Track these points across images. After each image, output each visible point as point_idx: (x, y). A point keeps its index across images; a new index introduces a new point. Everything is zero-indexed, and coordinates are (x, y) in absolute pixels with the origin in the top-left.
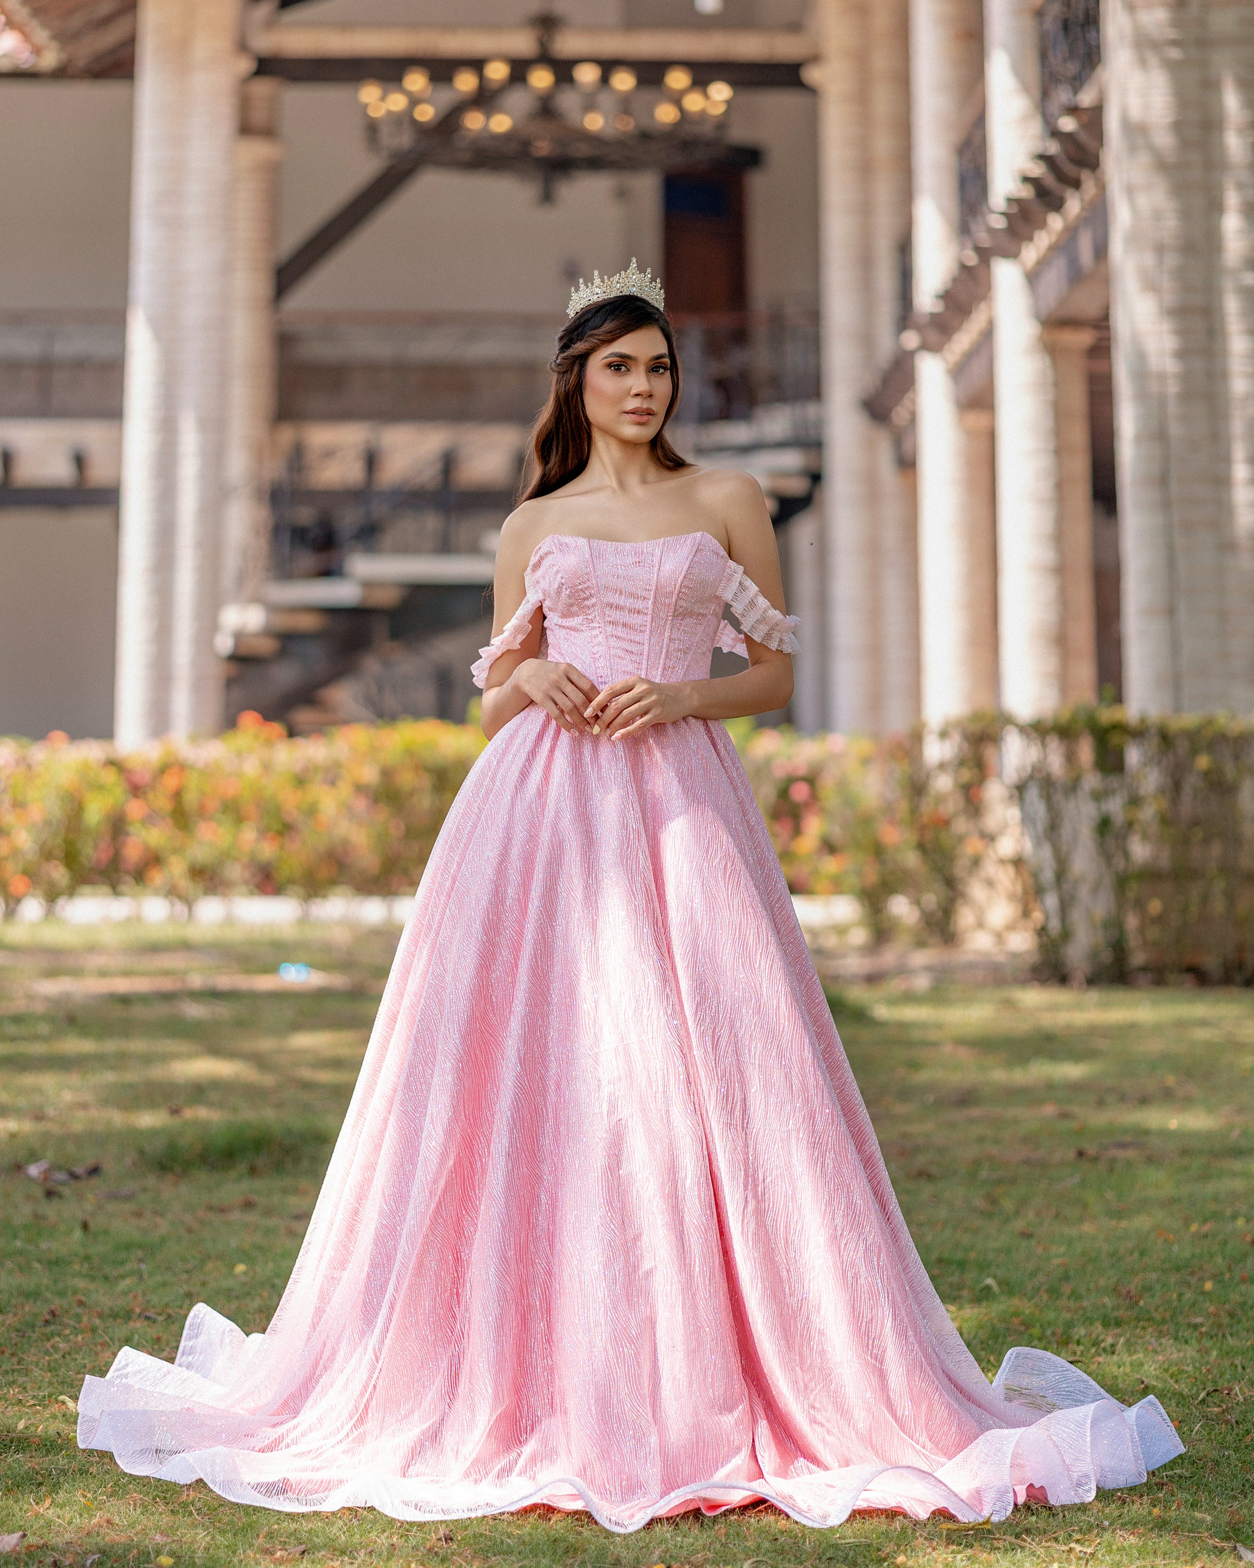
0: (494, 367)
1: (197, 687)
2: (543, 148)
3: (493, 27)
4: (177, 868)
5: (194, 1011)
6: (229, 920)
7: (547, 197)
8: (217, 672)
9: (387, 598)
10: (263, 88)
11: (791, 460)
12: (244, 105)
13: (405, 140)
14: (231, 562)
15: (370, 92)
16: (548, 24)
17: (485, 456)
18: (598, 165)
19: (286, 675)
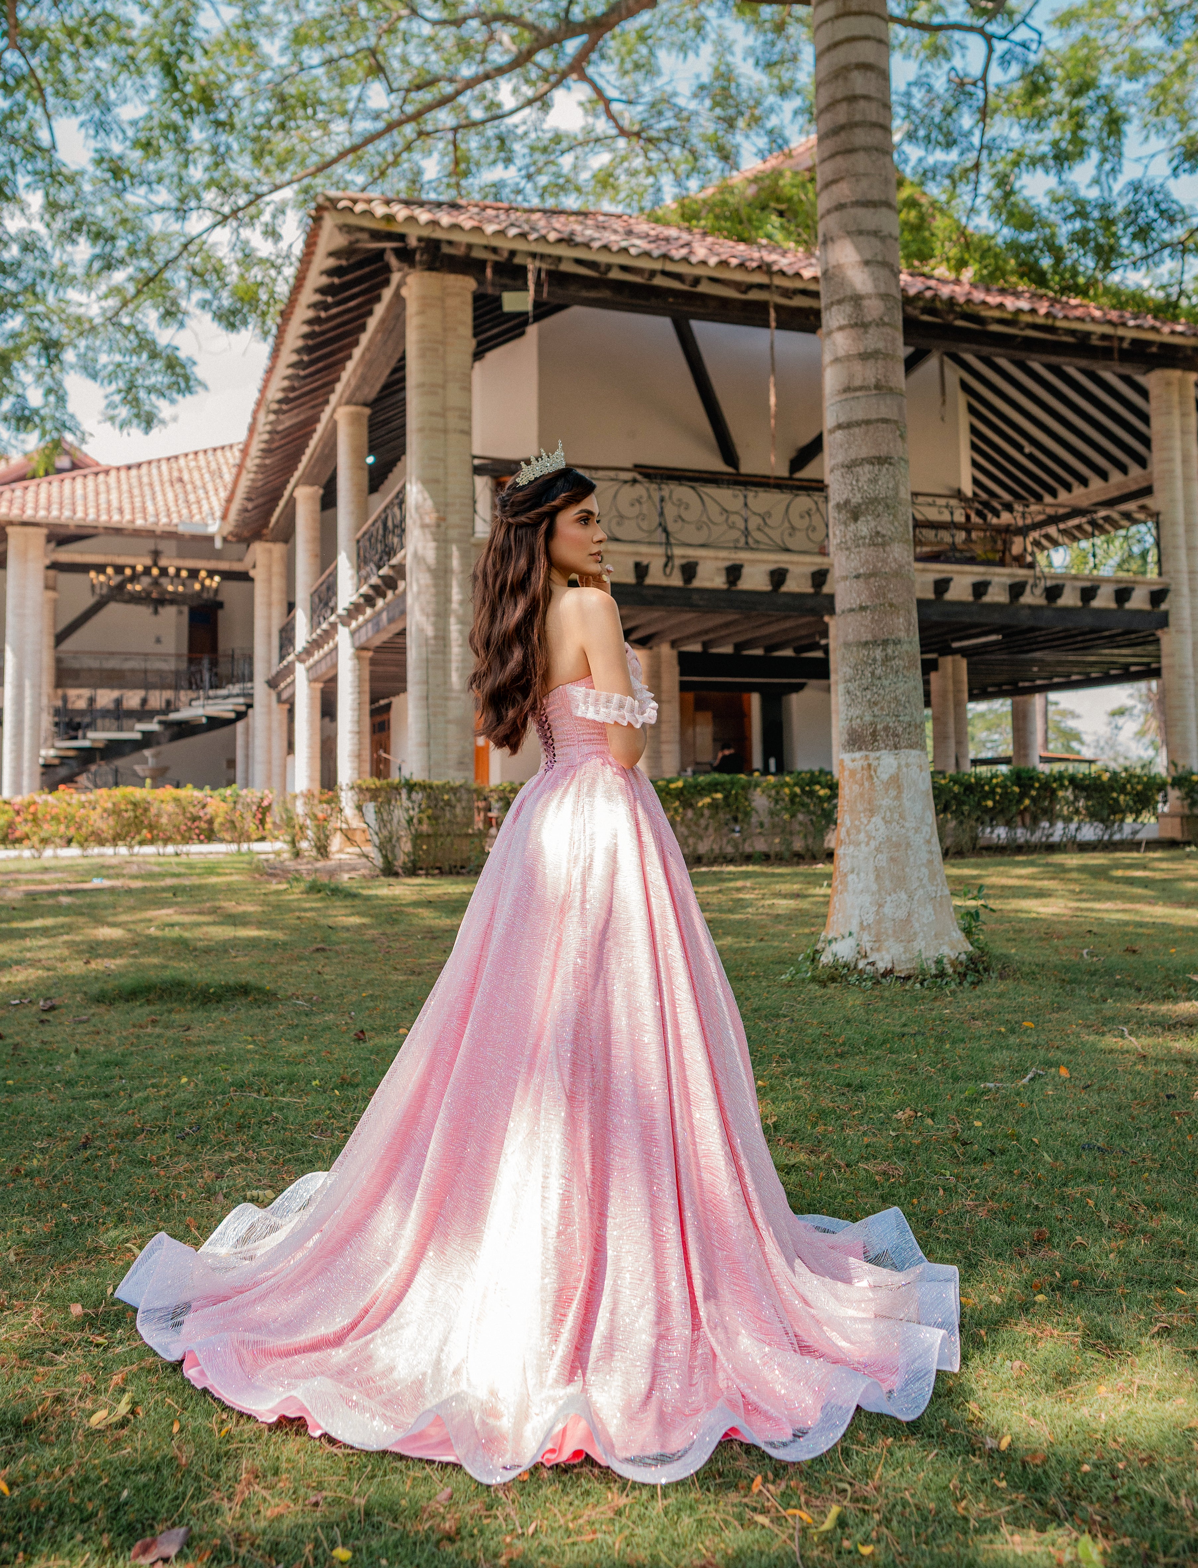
0: (133, 671)
1: (31, 775)
2: (154, 595)
3: (135, 555)
4: (35, 839)
5: (65, 900)
6: (56, 857)
7: (156, 612)
8: (39, 770)
9: (100, 745)
10: (52, 573)
11: (241, 700)
12: (46, 578)
13: (105, 591)
14: (43, 734)
15: (93, 574)
16: (156, 554)
17: (133, 699)
18: (172, 602)
19: (63, 772)
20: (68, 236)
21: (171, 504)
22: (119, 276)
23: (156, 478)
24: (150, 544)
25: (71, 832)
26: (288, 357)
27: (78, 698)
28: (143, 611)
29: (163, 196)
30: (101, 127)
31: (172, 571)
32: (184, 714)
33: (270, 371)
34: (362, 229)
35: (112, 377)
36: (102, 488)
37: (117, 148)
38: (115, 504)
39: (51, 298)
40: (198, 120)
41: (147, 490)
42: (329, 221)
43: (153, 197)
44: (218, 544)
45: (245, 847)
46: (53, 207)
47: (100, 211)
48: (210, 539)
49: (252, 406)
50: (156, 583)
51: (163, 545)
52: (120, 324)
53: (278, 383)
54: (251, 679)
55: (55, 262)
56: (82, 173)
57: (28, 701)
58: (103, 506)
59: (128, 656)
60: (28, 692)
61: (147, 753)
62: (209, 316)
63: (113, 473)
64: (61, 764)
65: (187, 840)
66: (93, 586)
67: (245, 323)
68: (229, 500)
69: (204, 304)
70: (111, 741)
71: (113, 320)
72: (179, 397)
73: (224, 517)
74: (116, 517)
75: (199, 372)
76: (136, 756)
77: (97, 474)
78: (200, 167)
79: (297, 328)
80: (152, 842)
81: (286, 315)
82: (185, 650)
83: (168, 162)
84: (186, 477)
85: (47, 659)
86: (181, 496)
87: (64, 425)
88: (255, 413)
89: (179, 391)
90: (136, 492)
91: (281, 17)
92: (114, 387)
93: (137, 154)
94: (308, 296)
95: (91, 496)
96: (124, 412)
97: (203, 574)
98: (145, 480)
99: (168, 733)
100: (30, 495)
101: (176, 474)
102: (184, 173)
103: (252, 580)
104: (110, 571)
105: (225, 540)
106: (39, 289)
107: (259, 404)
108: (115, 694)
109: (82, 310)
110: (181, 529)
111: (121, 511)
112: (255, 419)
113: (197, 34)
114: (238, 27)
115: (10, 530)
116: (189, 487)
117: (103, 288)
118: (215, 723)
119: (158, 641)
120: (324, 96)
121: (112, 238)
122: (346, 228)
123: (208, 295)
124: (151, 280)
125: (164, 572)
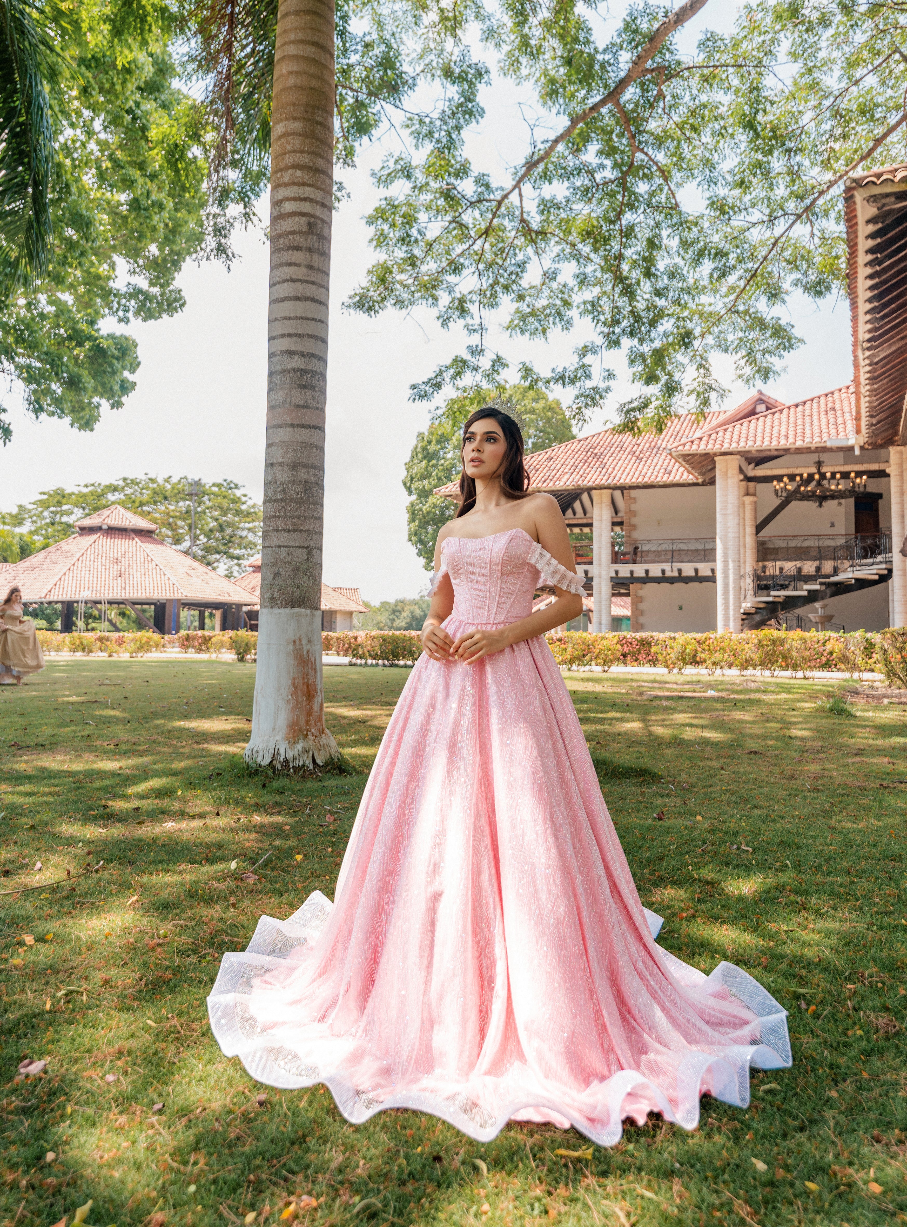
0: (810, 548)
2: (819, 493)
3: (800, 466)
8: (740, 616)
9: (781, 600)
10: (746, 484)
11: (883, 566)
12: (743, 488)
13: (785, 494)
15: (775, 483)
16: (819, 464)
17: (809, 567)
18: (833, 497)
19: (758, 618)
20: (697, 262)
21: (824, 427)
22: (732, 279)
23: (815, 410)
24: (815, 457)
25: (732, 659)
26: (864, 307)
27: (773, 568)
28: (812, 505)
29: (756, 215)
30: (712, 182)
31: (828, 475)
32: (841, 577)
33: (855, 319)
34: (887, 195)
35: (737, 349)
36: (776, 423)
37: (722, 191)
38: (783, 433)
39: (691, 304)
40: (776, 154)
41: (807, 420)
42: (859, 197)
43: (748, 218)
44: (857, 452)
45: (856, 675)
46: (685, 244)
47: (716, 238)
48: (852, 448)
49: (851, 348)
50: (819, 484)
51: (824, 457)
52: (738, 312)
53: (864, 329)
54: (891, 552)
55: (691, 281)
56: (702, 217)
57: (731, 571)
58: (775, 434)
59: (806, 537)
60: (731, 565)
61: (817, 605)
62: (800, 290)
63: (785, 411)
64: (756, 613)
65: (812, 668)
66: (776, 491)
67: (828, 288)
68: (858, 418)
69: (796, 283)
70: (787, 597)
71: (732, 310)
72: (785, 354)
73: (858, 432)
74: (783, 442)
75: (796, 332)
76: (808, 607)
77: (774, 414)
78: (782, 187)
79: (863, 285)
80: (787, 668)
81: (851, 277)
82: (853, 531)
83: (758, 190)
84: (838, 406)
85: (750, 541)
86: (832, 421)
87: (711, 388)
88: (854, 352)
89: (785, 348)
90: (799, 422)
91: (836, 54)
92: (739, 355)
93: (737, 192)
94: (863, 258)
95: (768, 429)
96: (748, 371)
97: (853, 475)
98: (807, 413)
99: (829, 592)
100: (728, 433)
101: (830, 405)
102: (771, 195)
103: (888, 476)
104: (785, 479)
105: (862, 448)
106: (682, 302)
107: (855, 344)
108: (798, 564)
109: (711, 308)
110: (829, 444)
111: (787, 437)
112: (855, 356)
113: (765, 94)
114: (802, 75)
115: (716, 458)
116: (839, 413)
117: (724, 290)
118: (862, 584)
119: (832, 525)
120: (880, 100)
121: (727, 254)
122: (873, 199)
123: (799, 276)
124: (754, 276)
125: (823, 476)
